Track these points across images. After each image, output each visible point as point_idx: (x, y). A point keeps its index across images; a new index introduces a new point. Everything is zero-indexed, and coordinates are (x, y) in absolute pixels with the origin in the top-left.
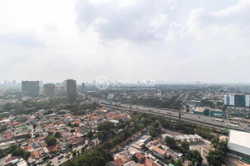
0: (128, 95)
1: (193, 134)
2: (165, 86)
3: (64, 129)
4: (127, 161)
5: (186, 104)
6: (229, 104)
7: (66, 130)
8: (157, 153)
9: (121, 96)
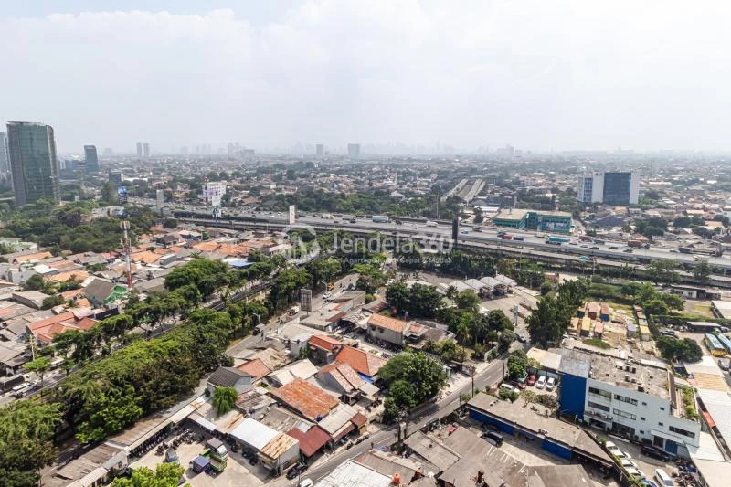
0: (280, 187)
1: (492, 275)
2: (410, 160)
3: (10, 300)
4: (283, 364)
5: (473, 206)
6: (590, 199)
7: (20, 302)
8: (382, 330)
9: (254, 192)
